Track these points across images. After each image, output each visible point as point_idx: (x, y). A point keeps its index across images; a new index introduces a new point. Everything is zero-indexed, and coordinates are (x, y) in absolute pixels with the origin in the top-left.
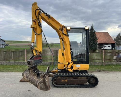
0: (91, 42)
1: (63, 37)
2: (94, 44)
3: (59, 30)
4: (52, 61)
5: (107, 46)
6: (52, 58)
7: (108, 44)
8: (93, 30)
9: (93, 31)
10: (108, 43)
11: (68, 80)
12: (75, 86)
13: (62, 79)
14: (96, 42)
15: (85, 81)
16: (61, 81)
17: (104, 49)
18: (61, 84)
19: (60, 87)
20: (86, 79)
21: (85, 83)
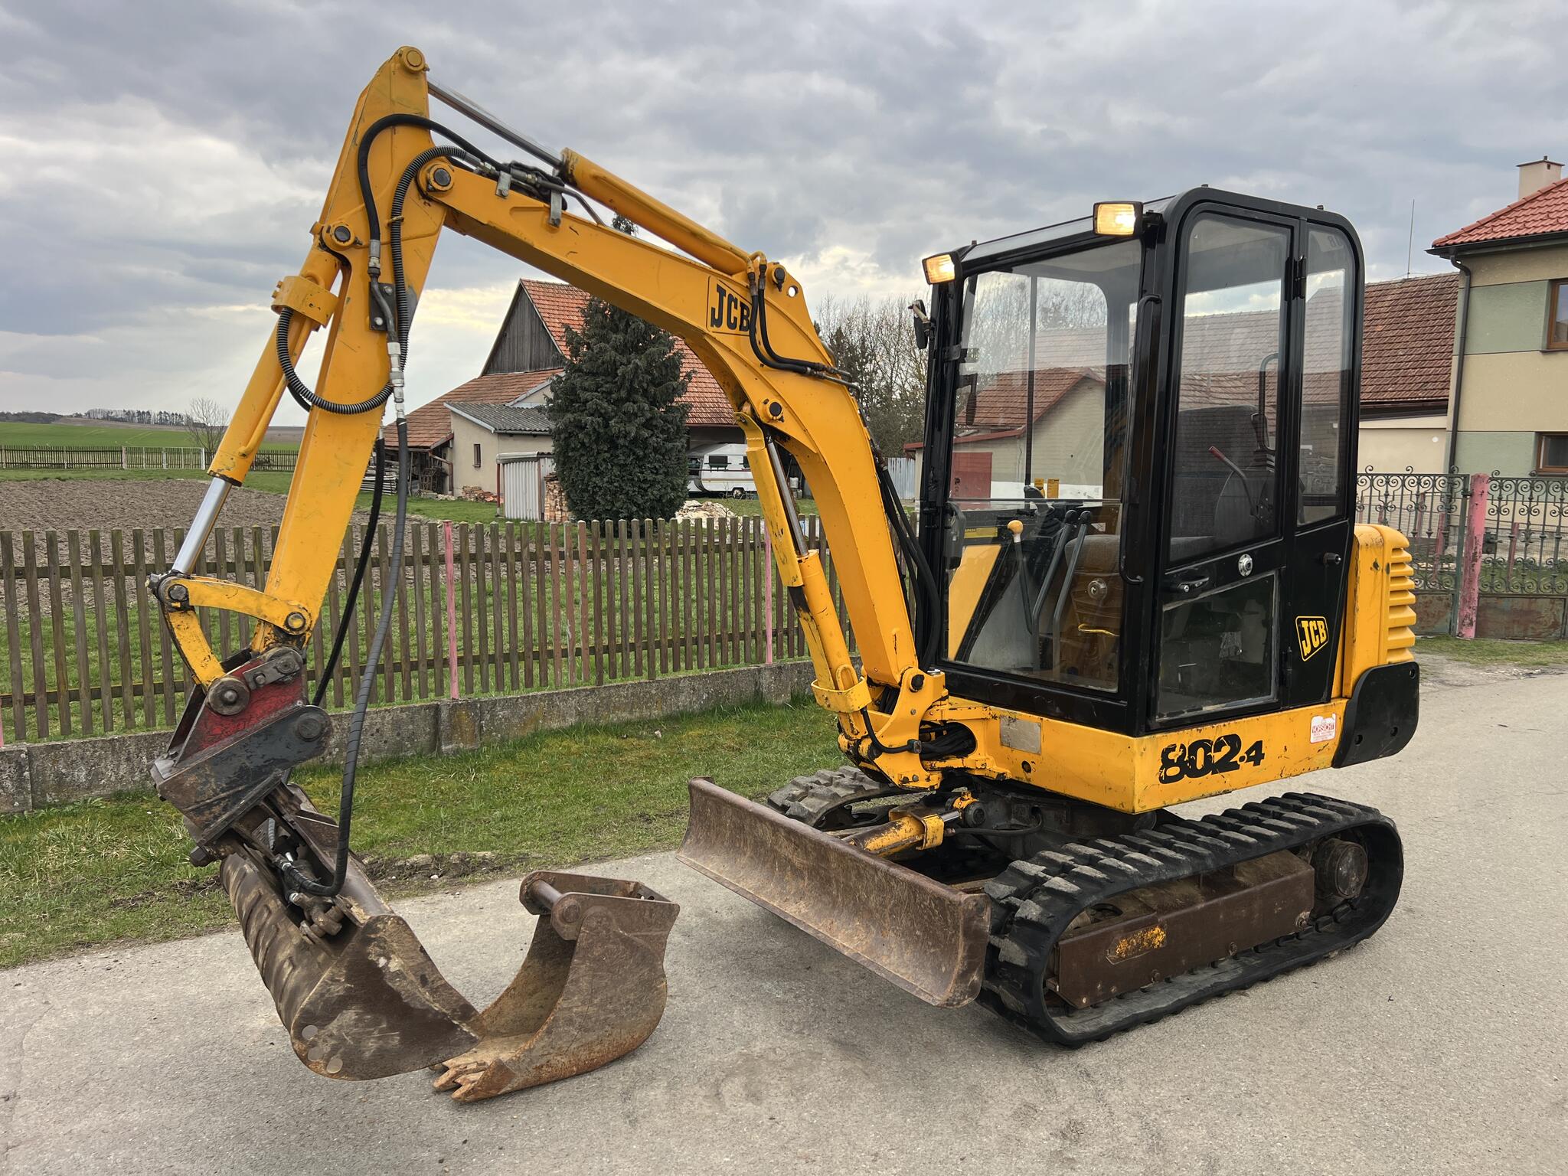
0: (631, 417)
1: (776, 409)
2: (653, 441)
3: (717, 322)
4: (455, 691)
5: (733, 451)
6: (453, 649)
11: (1170, 929)
12: (1226, 978)
13: (1118, 924)
14: (669, 410)
15: (1306, 893)
16: (1110, 957)
17: (709, 487)
18: (1108, 997)
19: (1102, 1036)
20: (1304, 869)
21: (1305, 915)
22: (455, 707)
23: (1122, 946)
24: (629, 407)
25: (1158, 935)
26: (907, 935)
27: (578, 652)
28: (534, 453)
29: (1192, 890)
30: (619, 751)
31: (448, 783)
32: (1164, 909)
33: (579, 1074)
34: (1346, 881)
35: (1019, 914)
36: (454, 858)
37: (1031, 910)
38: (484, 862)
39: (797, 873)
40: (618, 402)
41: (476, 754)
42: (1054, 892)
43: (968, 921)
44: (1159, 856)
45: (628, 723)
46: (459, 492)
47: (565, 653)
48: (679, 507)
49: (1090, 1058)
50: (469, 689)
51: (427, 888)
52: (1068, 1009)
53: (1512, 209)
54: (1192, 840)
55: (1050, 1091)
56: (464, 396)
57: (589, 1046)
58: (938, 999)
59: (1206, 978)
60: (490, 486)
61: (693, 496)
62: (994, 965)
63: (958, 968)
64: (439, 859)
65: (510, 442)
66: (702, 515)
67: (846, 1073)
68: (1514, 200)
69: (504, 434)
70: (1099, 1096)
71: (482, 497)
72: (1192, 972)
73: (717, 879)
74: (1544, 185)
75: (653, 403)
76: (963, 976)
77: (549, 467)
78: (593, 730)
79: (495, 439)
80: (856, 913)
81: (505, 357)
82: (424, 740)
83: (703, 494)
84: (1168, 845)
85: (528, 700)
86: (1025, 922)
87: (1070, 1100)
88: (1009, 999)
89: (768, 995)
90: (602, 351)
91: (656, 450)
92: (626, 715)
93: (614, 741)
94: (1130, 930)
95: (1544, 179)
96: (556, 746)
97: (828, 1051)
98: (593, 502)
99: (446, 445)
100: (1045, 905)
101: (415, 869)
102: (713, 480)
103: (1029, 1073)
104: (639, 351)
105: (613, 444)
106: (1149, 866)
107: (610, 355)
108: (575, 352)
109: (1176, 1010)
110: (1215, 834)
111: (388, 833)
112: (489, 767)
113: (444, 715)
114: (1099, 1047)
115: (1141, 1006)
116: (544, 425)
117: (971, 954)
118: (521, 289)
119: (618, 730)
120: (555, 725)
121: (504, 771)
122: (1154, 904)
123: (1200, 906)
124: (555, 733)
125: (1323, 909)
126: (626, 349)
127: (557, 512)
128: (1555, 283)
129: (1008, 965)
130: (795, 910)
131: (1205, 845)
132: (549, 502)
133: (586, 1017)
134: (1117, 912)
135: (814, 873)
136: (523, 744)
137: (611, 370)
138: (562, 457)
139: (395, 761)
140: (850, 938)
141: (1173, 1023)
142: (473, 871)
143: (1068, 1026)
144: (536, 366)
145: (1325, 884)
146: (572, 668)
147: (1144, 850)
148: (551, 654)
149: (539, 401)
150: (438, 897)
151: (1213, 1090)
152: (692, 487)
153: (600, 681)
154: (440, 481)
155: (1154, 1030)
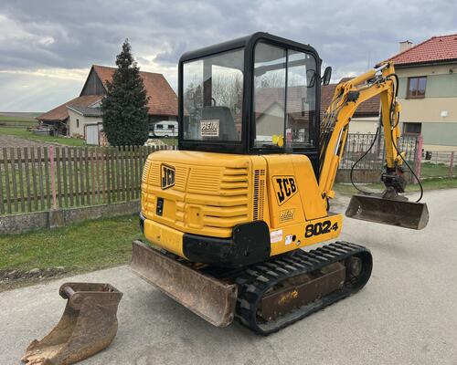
0: (129, 111)
2: (136, 119)
4: (55, 207)
5: (165, 123)
6: (54, 193)
7: (166, 118)
8: (130, 61)
9: (131, 66)
10: (167, 113)
11: (299, 291)
12: (318, 306)
13: (282, 291)
14: (142, 109)
15: (343, 276)
16: (279, 302)
17: (157, 134)
18: (278, 316)
19: (276, 331)
20: (343, 268)
21: (342, 283)
22: (55, 212)
23: (283, 298)
24: (128, 108)
25: (295, 293)
26: (208, 299)
27: (101, 192)
28: (96, 123)
29: (307, 277)
30: (116, 227)
31: (52, 239)
32: (297, 284)
33: (82, 360)
34: (355, 270)
35: (248, 290)
36: (48, 270)
37: (252, 289)
38: (60, 270)
39: (170, 275)
40: (125, 106)
41: (63, 229)
42: (260, 282)
43: (229, 294)
44: (296, 266)
45: (120, 217)
46: (71, 135)
47: (96, 193)
48: (146, 141)
49: (272, 340)
50: (61, 206)
51: (35, 282)
52: (264, 321)
53: (398, 56)
54: (307, 260)
55: (258, 354)
56: (74, 103)
57: (86, 349)
58: (217, 324)
59: (311, 306)
60: (81, 133)
61: (151, 137)
62: (238, 309)
63: (225, 312)
64: (42, 270)
65: (88, 119)
66: (153, 144)
67: (185, 351)
68: (399, 53)
69: (86, 116)
70: (274, 355)
71: (79, 137)
72: (306, 304)
73: (142, 277)
74: (407, 49)
75: (137, 107)
76: (227, 315)
77: (101, 127)
78: (106, 219)
79: (83, 118)
80: (190, 290)
81: (88, 91)
82: (43, 224)
83: (155, 137)
84: (299, 262)
85: (82, 209)
86: (249, 293)
87: (264, 357)
88: (244, 321)
89: (159, 320)
90: (119, 89)
91: (138, 122)
92: (119, 214)
93: (114, 223)
94: (286, 293)
95: (407, 47)
96: (93, 225)
97: (179, 342)
98: (116, 139)
99: (67, 119)
100: (257, 287)
101: (33, 274)
102: (158, 132)
103: (251, 347)
104: (132, 89)
105: (123, 119)
106: (293, 271)
107: (122, 90)
108: (110, 89)
109: (301, 319)
110: (314, 257)
111: (26, 260)
112: (67, 233)
113: (51, 215)
114: (275, 335)
115: (289, 319)
116: (100, 113)
117: (230, 306)
118: (93, 68)
119: (115, 219)
120: (93, 218)
121: (73, 235)
122: (294, 283)
123: (309, 282)
124: (93, 221)
125: (348, 280)
126: (127, 89)
127: (104, 143)
128: (409, 78)
129: (244, 309)
130: (169, 289)
131: (311, 262)
132: (102, 139)
133: (85, 338)
134: (282, 286)
135: (176, 275)
136: (81, 225)
137: (122, 96)
138: (105, 124)
139: (32, 232)
140: (187, 300)
141: (300, 324)
142: (56, 274)
143: (264, 328)
144: (98, 94)
145: (349, 271)
146: (99, 198)
147: (291, 264)
148: (91, 193)
149: (98, 105)
150: (39, 286)
151: (313, 350)
152: (151, 134)
153: (109, 202)
154: (65, 131)
155: (294, 327)
